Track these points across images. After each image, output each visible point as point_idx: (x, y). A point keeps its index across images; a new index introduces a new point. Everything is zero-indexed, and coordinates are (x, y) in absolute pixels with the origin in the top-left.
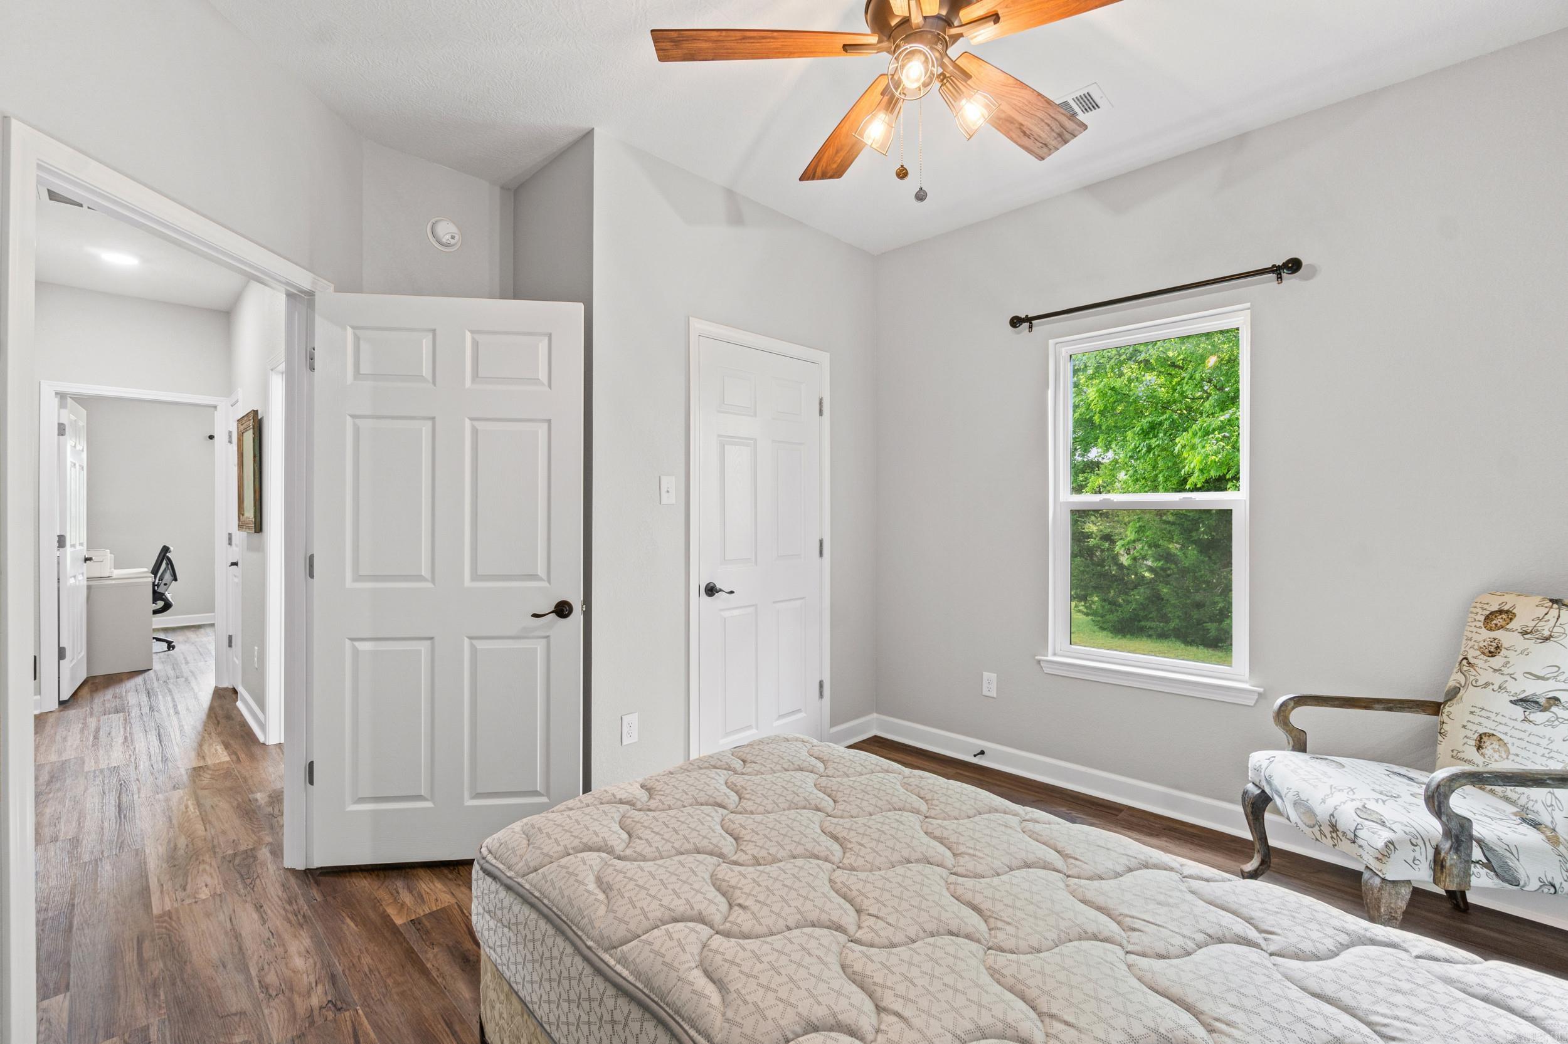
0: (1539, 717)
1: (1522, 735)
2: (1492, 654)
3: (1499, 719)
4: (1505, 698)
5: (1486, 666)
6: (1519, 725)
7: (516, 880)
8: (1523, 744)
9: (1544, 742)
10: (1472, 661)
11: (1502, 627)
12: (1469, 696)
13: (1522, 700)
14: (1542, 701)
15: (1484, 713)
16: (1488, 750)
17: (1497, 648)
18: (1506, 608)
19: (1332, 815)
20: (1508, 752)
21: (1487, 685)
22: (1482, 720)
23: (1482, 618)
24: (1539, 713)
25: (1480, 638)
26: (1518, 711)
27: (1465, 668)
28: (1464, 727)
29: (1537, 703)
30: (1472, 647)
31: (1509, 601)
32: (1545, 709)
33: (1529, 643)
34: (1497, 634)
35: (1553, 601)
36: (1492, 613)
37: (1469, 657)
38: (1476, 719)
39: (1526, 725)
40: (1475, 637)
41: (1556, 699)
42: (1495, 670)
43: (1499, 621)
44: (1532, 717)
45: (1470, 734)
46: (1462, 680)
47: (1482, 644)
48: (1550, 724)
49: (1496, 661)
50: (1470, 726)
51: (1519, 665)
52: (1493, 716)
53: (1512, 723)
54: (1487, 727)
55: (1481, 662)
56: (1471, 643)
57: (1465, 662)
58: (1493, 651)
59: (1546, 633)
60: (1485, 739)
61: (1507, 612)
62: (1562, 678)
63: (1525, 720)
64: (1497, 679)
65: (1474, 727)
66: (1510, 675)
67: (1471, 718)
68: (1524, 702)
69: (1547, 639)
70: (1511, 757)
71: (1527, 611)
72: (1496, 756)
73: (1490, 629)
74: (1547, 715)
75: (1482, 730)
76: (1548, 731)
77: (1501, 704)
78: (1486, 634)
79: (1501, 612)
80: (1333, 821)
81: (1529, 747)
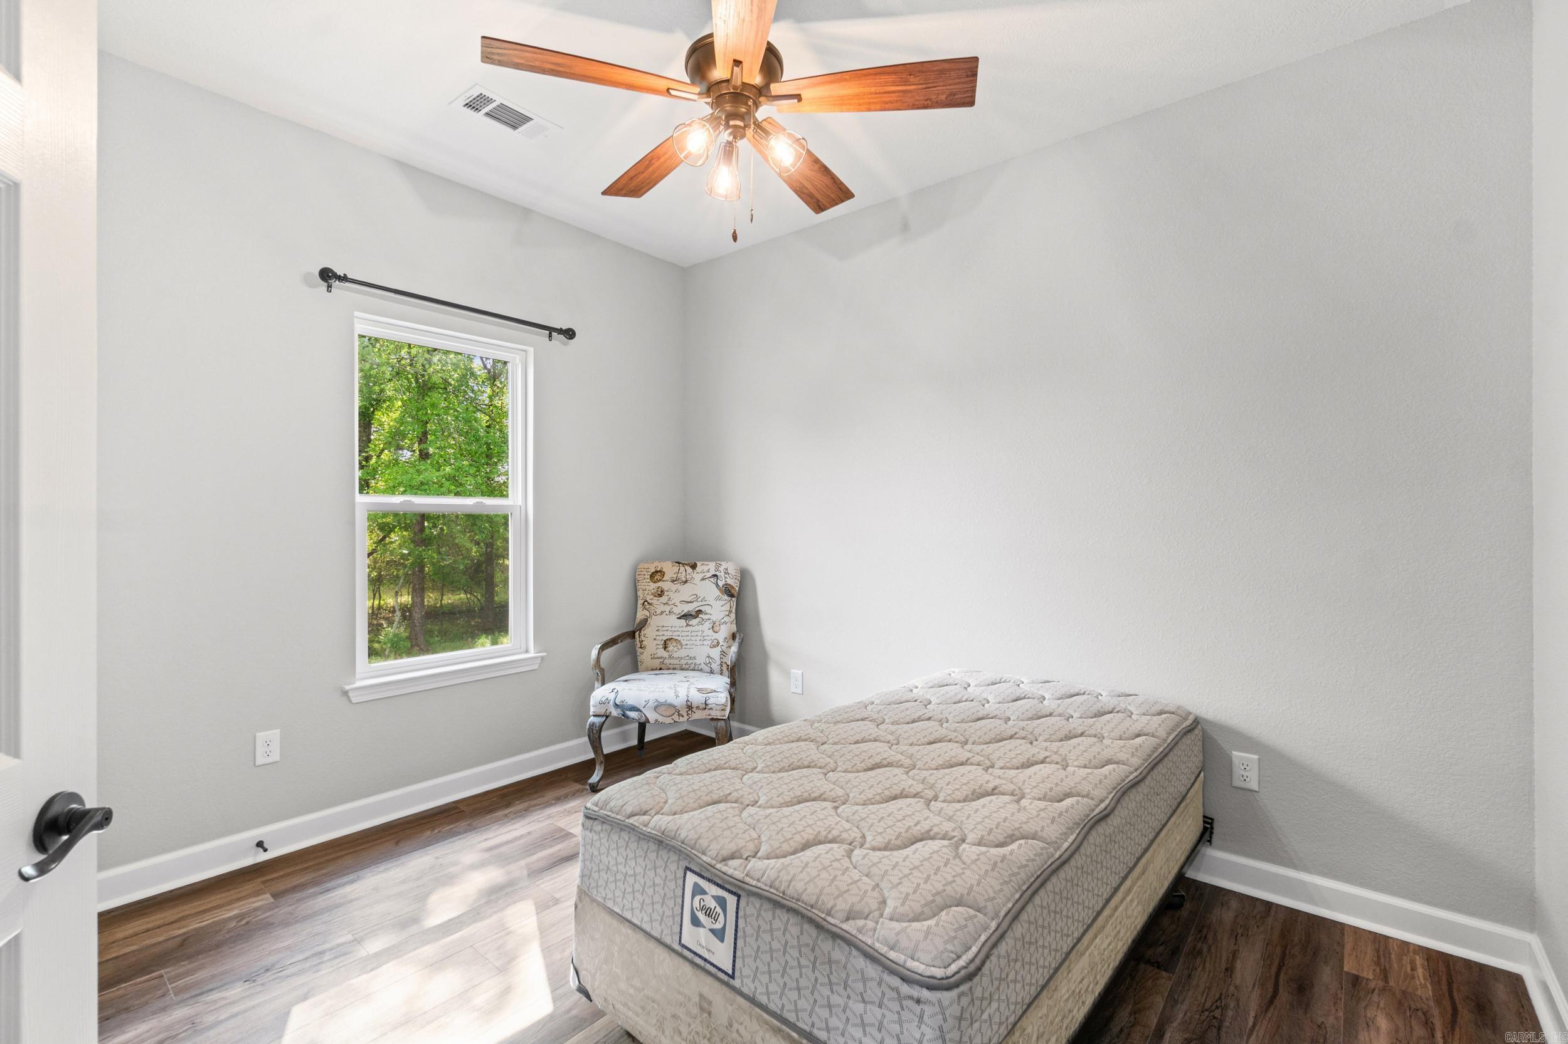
0: (694, 622)
1: (687, 634)
2: (660, 596)
3: (673, 629)
4: (674, 617)
5: (658, 603)
6: (685, 629)
7: (1001, 918)
8: (688, 638)
9: (699, 633)
10: (650, 602)
11: (660, 580)
12: (654, 622)
13: (683, 616)
14: (693, 613)
15: (664, 629)
16: (670, 648)
17: (662, 591)
18: (659, 569)
19: (688, 701)
20: (682, 645)
21: (662, 613)
22: (664, 633)
23: (649, 577)
24: (694, 620)
25: (651, 588)
26: (683, 622)
27: (647, 607)
28: (655, 639)
29: (691, 615)
30: (648, 594)
31: (659, 566)
32: (696, 617)
33: (678, 586)
34: (660, 584)
35: (677, 563)
36: (653, 573)
37: (648, 600)
38: (661, 633)
39: (689, 628)
40: (648, 588)
41: (700, 611)
42: (664, 604)
43: (657, 577)
44: (691, 623)
45: (659, 642)
46: (648, 614)
47: (653, 591)
48: (700, 623)
49: (664, 599)
50: (658, 638)
51: (676, 598)
52: (669, 629)
53: (682, 629)
54: (668, 635)
55: (655, 601)
56: (646, 592)
57: (646, 603)
58: (661, 593)
59: (684, 579)
60: (668, 642)
61: (660, 571)
62: (700, 600)
63: (688, 625)
64: (667, 609)
65: (661, 638)
66: (673, 604)
67: (658, 633)
68: (686, 616)
69: (686, 582)
70: (684, 647)
71: (670, 570)
72: (675, 649)
73: (655, 582)
74: (698, 620)
75: (665, 638)
76: (700, 628)
77: (673, 621)
78: (653, 586)
79: (657, 572)
80: (689, 704)
81: (693, 638)
